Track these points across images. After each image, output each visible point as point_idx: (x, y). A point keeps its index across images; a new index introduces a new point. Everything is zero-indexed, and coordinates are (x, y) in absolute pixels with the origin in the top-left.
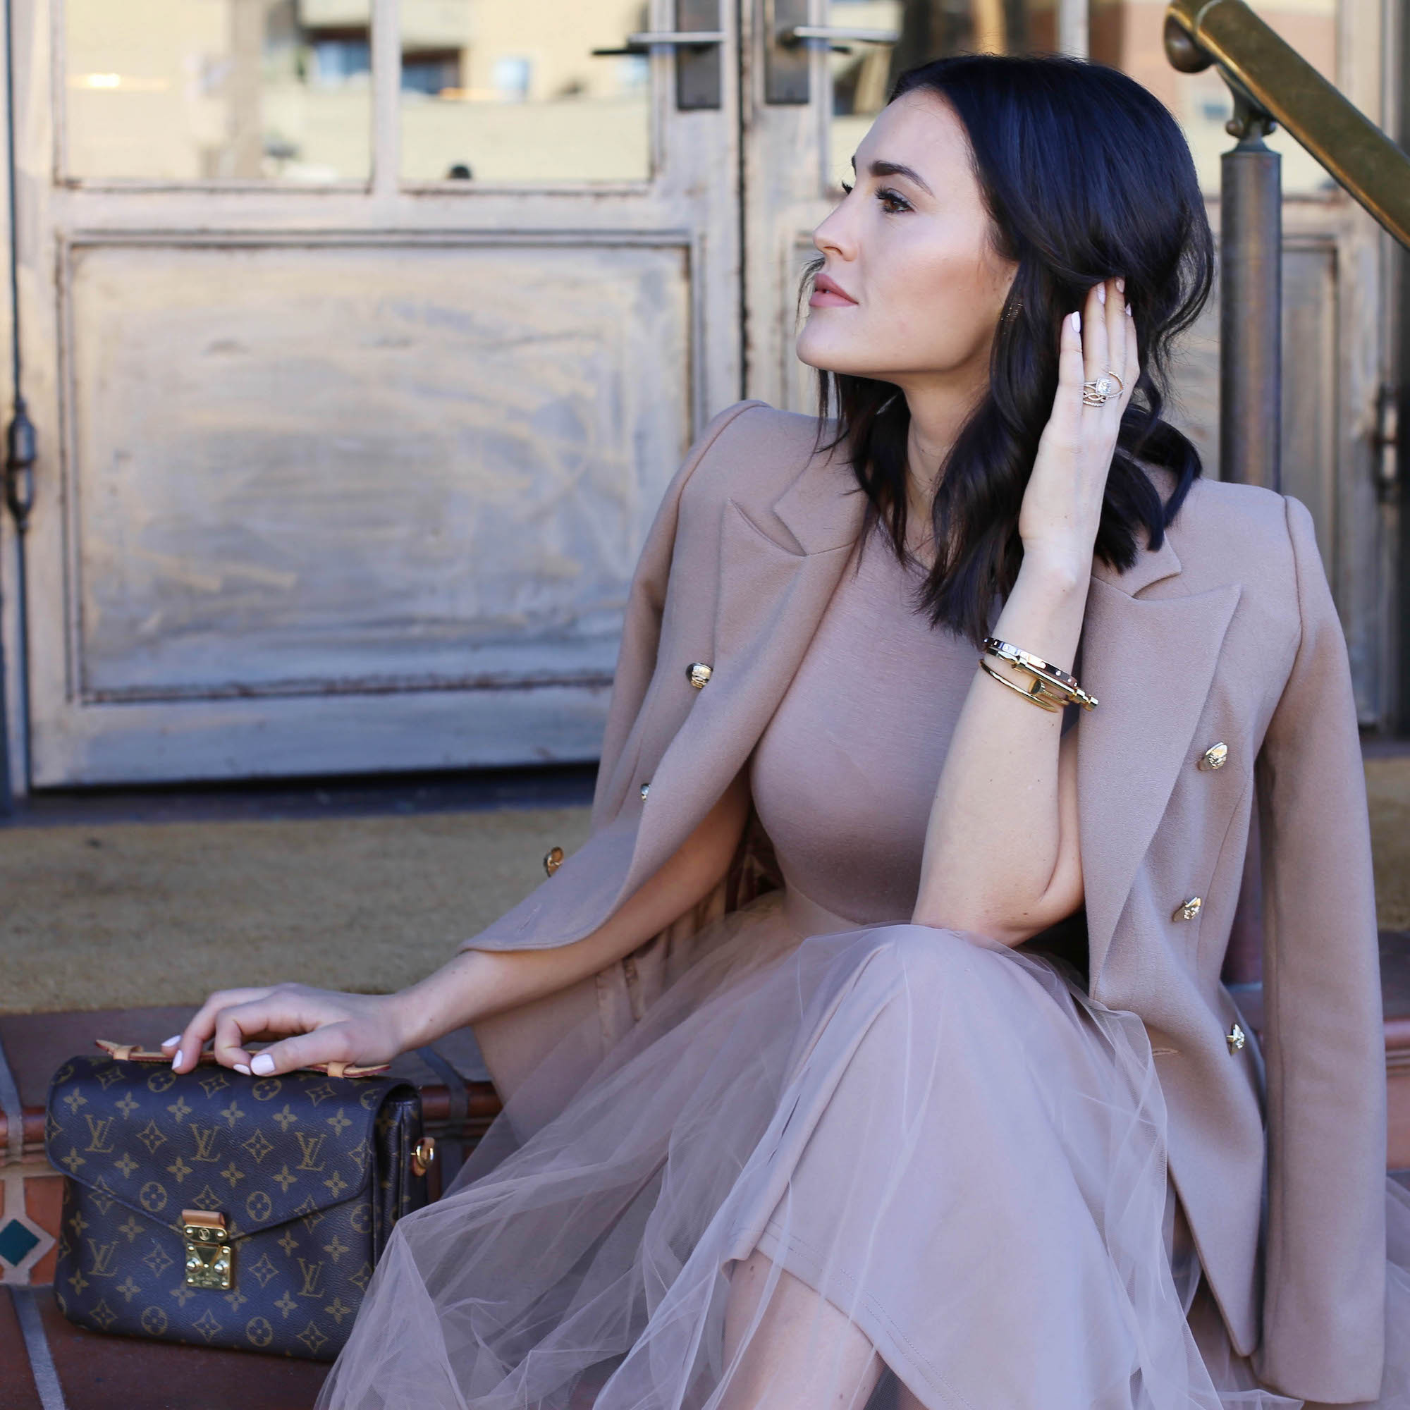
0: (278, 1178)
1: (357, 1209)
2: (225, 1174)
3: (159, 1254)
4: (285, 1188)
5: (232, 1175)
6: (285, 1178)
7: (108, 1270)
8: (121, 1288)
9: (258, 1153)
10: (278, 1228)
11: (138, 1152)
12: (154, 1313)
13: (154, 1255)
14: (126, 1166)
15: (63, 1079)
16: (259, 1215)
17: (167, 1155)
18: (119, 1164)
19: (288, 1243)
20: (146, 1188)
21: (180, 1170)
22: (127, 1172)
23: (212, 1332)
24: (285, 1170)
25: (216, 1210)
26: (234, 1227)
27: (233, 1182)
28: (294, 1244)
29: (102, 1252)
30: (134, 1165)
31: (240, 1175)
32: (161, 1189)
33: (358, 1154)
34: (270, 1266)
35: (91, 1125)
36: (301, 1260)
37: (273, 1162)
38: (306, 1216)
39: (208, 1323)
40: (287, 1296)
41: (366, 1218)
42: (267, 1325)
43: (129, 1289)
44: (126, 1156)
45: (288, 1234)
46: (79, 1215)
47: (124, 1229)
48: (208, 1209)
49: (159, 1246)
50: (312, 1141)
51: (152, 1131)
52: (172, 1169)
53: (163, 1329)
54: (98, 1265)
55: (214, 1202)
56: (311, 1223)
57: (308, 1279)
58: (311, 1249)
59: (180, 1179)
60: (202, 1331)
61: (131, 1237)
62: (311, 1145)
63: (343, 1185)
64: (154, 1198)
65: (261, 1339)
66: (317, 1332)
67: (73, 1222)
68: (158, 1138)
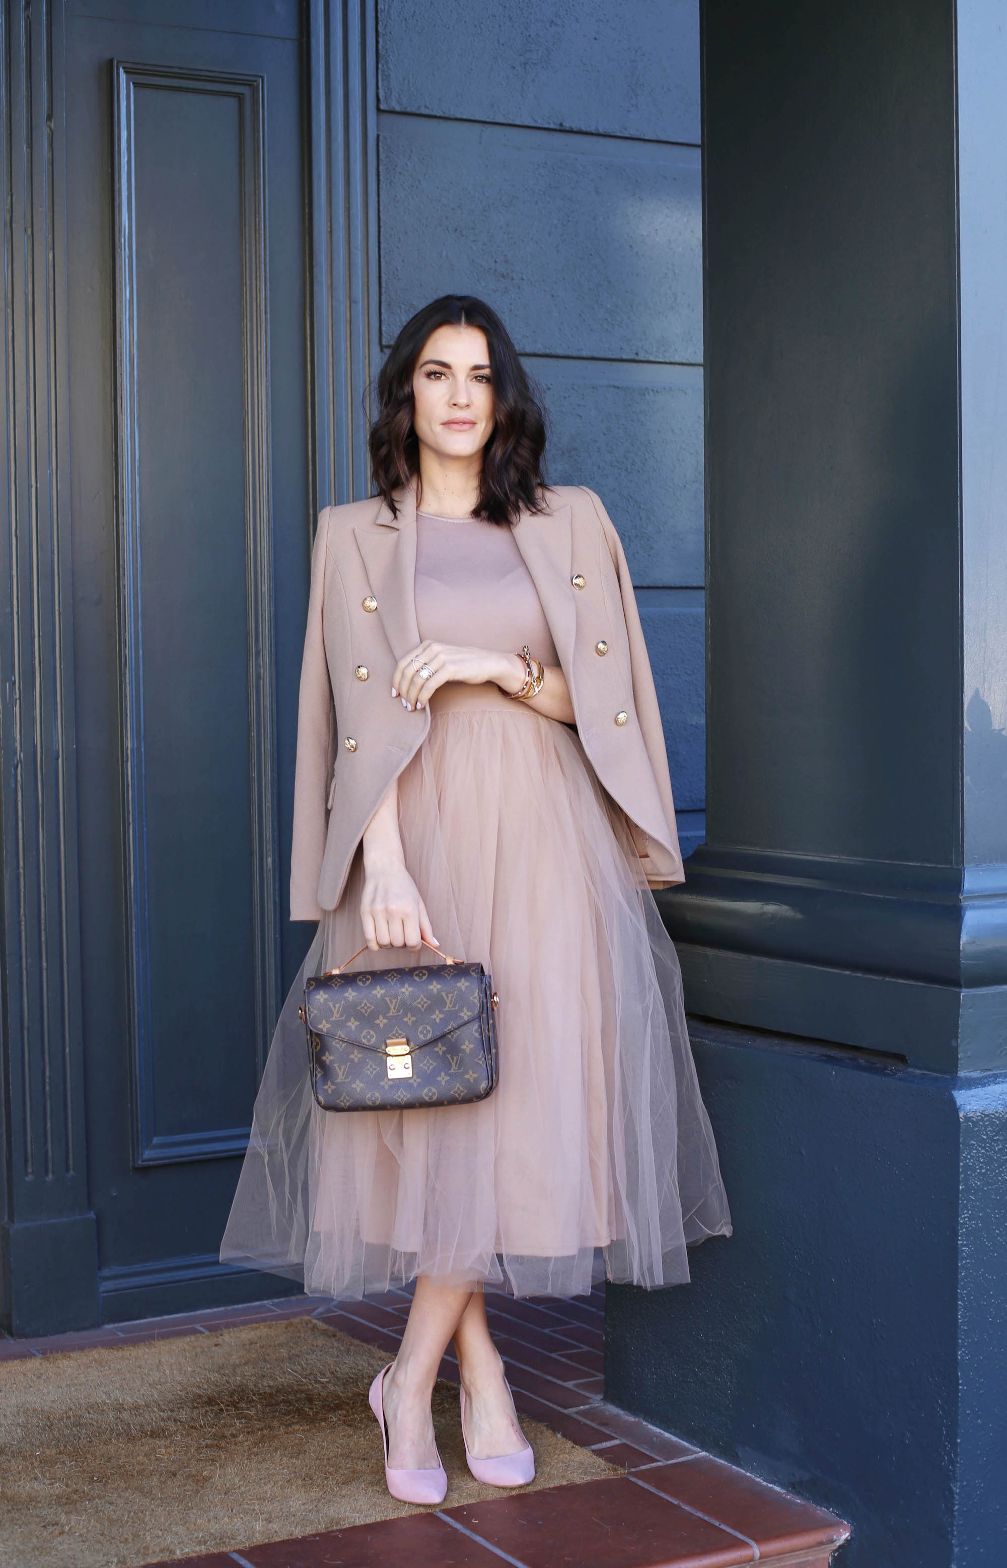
0: (434, 1017)
1: (475, 1026)
2: (406, 1019)
3: (371, 1066)
4: (438, 1021)
5: (409, 1019)
6: (438, 1016)
7: (347, 1078)
8: (354, 1086)
9: (423, 1006)
10: (434, 1042)
11: (359, 1016)
12: (373, 1095)
13: (369, 1066)
14: (353, 1024)
15: (311, 988)
16: (425, 1036)
17: (374, 1015)
18: (349, 1024)
19: (440, 1048)
20: (364, 1033)
21: (381, 1022)
22: (353, 1027)
23: (405, 1099)
24: (437, 1012)
25: (403, 1037)
26: (412, 1044)
27: (410, 1023)
28: (444, 1049)
29: (342, 1070)
30: (357, 1023)
31: (414, 1019)
32: (372, 1033)
33: (475, 998)
34: (431, 1062)
35: (332, 1008)
36: (449, 1056)
37: (430, 1010)
38: (449, 1033)
39: (403, 1096)
40: (443, 1074)
41: (480, 1030)
42: (434, 1090)
43: (358, 1086)
44: (352, 1019)
45: (440, 1045)
46: (327, 1054)
47: (352, 1056)
48: (397, 1038)
49: (371, 1063)
50: (450, 995)
51: (365, 1005)
52: (377, 1022)
53: (378, 1102)
54: (340, 1076)
55: (400, 1034)
56: (452, 1037)
57: (453, 1064)
58: (454, 1049)
59: (381, 1026)
60: (400, 1100)
61: (356, 1060)
62: (450, 998)
63: (469, 1014)
64: (369, 1037)
65: (431, 1098)
66: (461, 1089)
67: (324, 1058)
68: (369, 1008)
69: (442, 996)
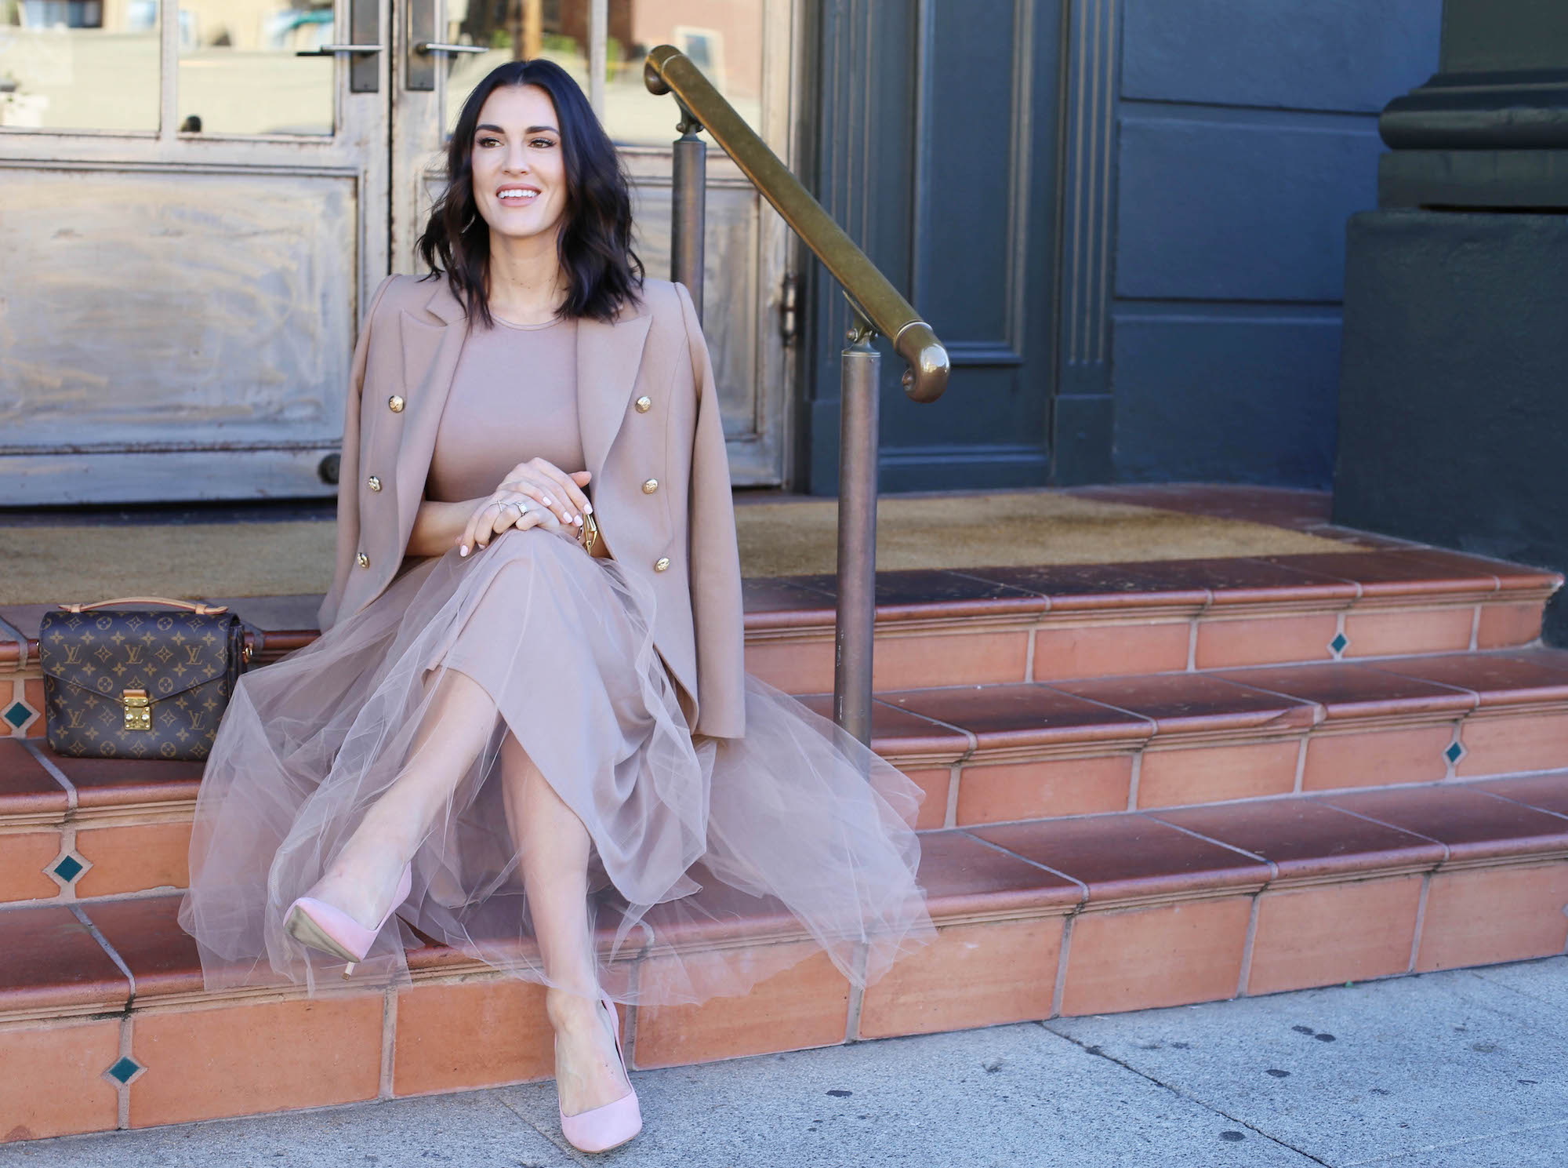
0: (176, 670)
1: (220, 684)
2: (146, 669)
3: (107, 714)
4: (180, 674)
5: (150, 670)
6: (180, 669)
7: (81, 724)
8: (88, 734)
9: (165, 658)
10: (175, 696)
11: (96, 662)
12: (108, 745)
13: (105, 714)
14: (89, 670)
15: (47, 627)
16: (166, 689)
17: (112, 662)
18: (85, 669)
19: (182, 703)
20: (100, 680)
21: (120, 669)
22: (89, 673)
23: (141, 752)
24: (180, 665)
25: (141, 689)
26: (151, 697)
27: (150, 673)
28: (185, 703)
29: (76, 716)
30: (93, 669)
31: (154, 670)
32: (109, 680)
33: (220, 655)
34: (171, 716)
35: (67, 650)
36: (191, 712)
37: (173, 662)
38: (192, 689)
39: (139, 746)
40: (183, 730)
41: (225, 688)
42: (172, 746)
43: (92, 733)
44: (89, 664)
45: (182, 699)
46: (61, 697)
47: (87, 702)
48: (136, 688)
49: (109, 709)
50: (195, 649)
51: (103, 650)
52: (115, 669)
53: (113, 752)
54: (74, 722)
55: (139, 685)
56: (195, 692)
57: (195, 721)
58: (196, 705)
59: (120, 673)
60: (136, 752)
61: (92, 706)
62: (194, 651)
63: (213, 671)
64: (105, 685)
65: (169, 754)
66: (201, 748)
67: (57, 701)
68: (106, 654)
69: (186, 649)
